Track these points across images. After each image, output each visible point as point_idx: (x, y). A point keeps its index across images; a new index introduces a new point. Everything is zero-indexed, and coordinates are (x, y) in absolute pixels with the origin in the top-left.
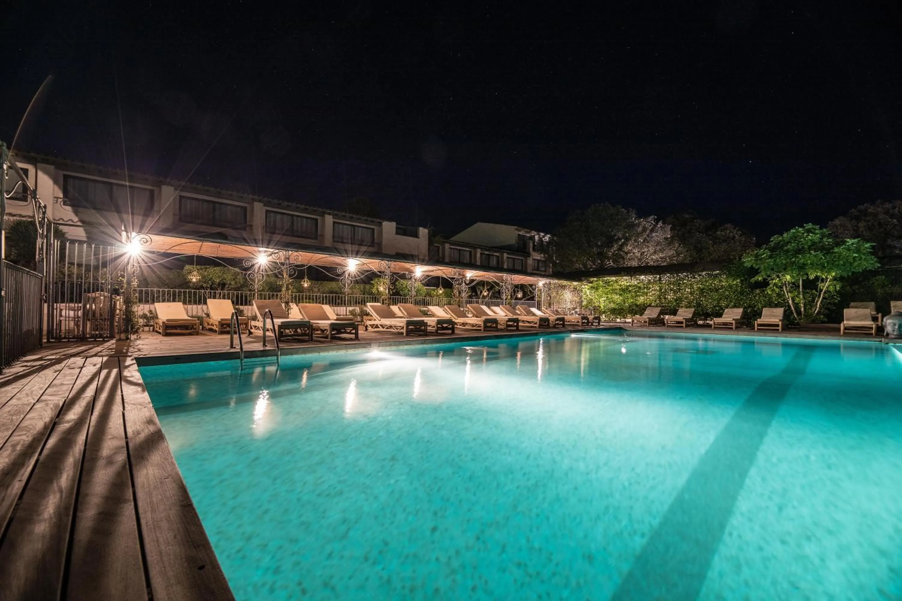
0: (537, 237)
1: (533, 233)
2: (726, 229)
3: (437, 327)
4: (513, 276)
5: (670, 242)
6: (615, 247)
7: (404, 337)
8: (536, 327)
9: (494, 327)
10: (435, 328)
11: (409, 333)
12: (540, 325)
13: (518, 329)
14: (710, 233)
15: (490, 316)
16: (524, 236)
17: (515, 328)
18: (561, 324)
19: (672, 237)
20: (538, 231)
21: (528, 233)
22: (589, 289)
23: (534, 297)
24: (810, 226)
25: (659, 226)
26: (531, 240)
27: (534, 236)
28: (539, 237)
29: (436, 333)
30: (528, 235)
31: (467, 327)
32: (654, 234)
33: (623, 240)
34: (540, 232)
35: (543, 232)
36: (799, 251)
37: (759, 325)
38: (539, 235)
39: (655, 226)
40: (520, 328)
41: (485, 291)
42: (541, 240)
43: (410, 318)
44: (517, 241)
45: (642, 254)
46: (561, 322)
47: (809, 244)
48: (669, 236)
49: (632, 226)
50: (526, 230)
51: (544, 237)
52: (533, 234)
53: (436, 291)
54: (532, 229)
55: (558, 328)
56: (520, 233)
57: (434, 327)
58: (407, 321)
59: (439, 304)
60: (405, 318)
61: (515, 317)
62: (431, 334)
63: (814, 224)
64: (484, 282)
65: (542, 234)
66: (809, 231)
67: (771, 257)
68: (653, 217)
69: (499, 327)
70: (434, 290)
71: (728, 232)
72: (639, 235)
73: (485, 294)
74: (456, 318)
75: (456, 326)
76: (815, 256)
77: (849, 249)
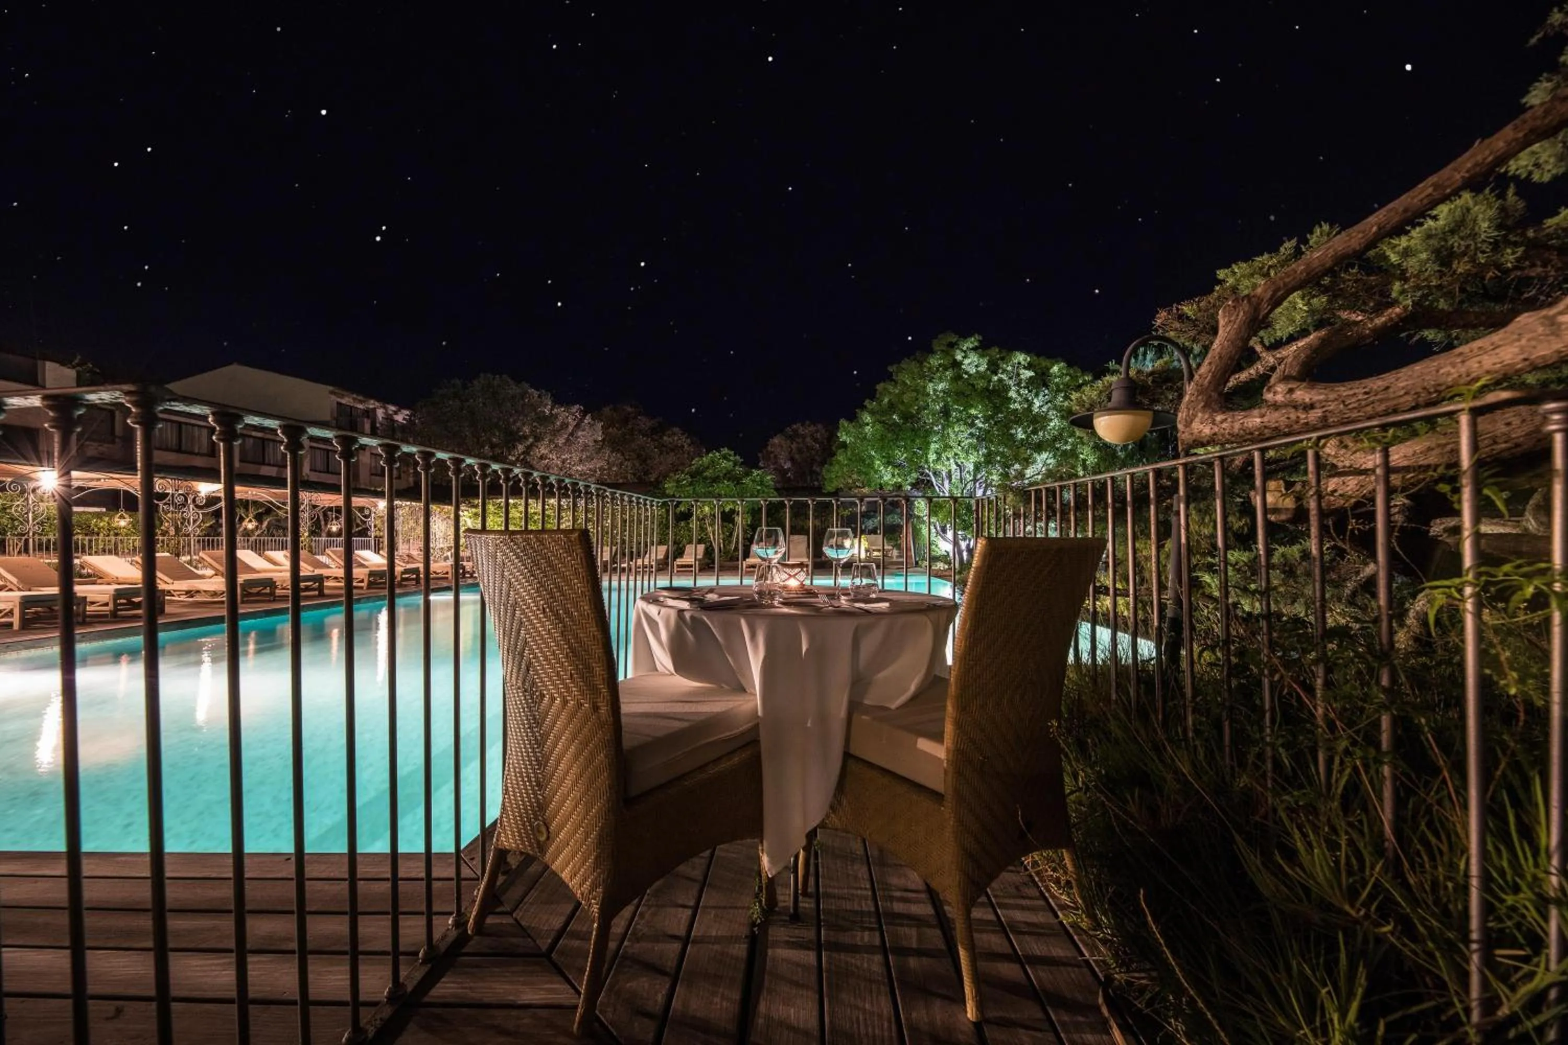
0: (380, 413)
1: (372, 404)
2: (674, 434)
3: (115, 604)
4: (316, 495)
5: (600, 447)
6: (521, 448)
7: (16, 633)
8: (361, 588)
9: (266, 594)
10: (111, 606)
11: (27, 624)
12: (370, 583)
13: (321, 595)
14: (655, 437)
15: (258, 572)
16: (351, 407)
17: (316, 593)
18: (413, 579)
19: (603, 440)
20: (385, 400)
21: (361, 402)
22: (470, 518)
23: (367, 529)
24: (725, 451)
25: (586, 421)
26: (368, 417)
27: (374, 410)
28: (386, 413)
29: (114, 616)
30: (361, 406)
31: (198, 598)
32: (580, 433)
33: (531, 440)
34: (388, 403)
35: (394, 404)
36: (716, 480)
37: (678, 566)
38: (385, 408)
39: (582, 420)
40: (326, 592)
41: (250, 521)
42: (389, 418)
43: (30, 590)
44: (335, 415)
45: (563, 462)
46: (414, 576)
47: (724, 471)
48: (600, 439)
49: (545, 420)
50: (355, 396)
51: (396, 413)
52: (371, 407)
53: (107, 519)
54: (370, 395)
55: (406, 586)
56: (343, 401)
57: (106, 604)
58: (23, 597)
59: (116, 548)
60: (11, 590)
61: (318, 572)
62: (99, 618)
63: (730, 448)
64: (247, 501)
65: (392, 408)
66: (725, 457)
67: (691, 484)
68: (577, 406)
69: (278, 592)
70: (99, 516)
71: (676, 438)
72: (556, 433)
73: (250, 526)
74: (170, 581)
75: (167, 598)
76: (728, 486)
77: (754, 481)
